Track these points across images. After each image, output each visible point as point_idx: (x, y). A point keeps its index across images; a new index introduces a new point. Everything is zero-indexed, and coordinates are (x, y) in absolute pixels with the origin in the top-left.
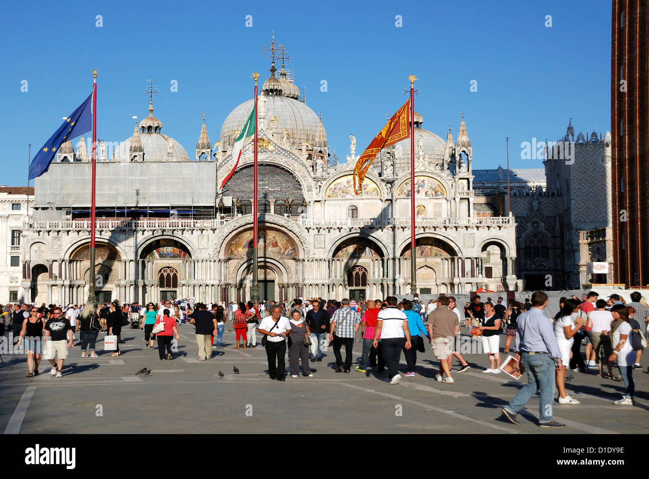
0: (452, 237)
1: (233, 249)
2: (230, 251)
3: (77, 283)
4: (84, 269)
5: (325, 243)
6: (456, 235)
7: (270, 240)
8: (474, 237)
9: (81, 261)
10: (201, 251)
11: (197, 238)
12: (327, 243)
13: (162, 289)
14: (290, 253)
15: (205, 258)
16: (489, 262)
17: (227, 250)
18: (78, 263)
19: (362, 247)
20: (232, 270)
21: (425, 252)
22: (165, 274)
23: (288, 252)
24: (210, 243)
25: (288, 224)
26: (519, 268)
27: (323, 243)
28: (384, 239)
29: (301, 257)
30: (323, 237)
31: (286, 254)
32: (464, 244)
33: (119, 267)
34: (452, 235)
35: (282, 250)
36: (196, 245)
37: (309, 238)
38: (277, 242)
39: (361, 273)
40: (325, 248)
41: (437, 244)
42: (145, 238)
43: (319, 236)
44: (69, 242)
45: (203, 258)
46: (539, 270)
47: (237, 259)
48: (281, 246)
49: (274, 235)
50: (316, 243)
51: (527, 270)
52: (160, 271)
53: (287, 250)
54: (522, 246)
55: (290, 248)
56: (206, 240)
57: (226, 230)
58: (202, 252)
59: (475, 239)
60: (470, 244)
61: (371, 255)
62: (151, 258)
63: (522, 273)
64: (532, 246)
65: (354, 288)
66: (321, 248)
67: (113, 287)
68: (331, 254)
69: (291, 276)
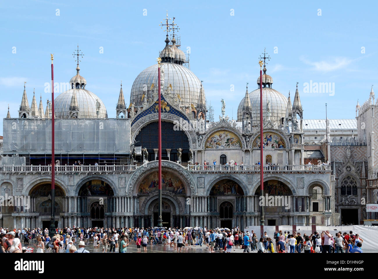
0: (289, 180)
1: (142, 188)
2: (140, 189)
3: (34, 215)
4: (38, 203)
5: (204, 184)
6: (292, 179)
7: (167, 181)
8: (304, 180)
9: (36, 198)
10: (120, 190)
11: (117, 180)
12: (206, 183)
13: (93, 220)
14: (181, 191)
15: (123, 195)
16: (316, 199)
17: (138, 188)
18: (35, 199)
19: (229, 187)
20: (141, 205)
21: (272, 191)
22: (95, 208)
23: (180, 191)
24: (126, 183)
25: (180, 169)
26: (337, 203)
27: (203, 184)
28: (244, 181)
29: (188, 195)
30: (203, 179)
31: (178, 192)
32: (297, 186)
33: (63, 202)
34: (289, 178)
35: (176, 189)
36: (117, 185)
37: (194, 180)
38: (172, 183)
39: (228, 207)
40: (204, 188)
41: (279, 185)
42: (82, 179)
43: (200, 178)
44: (28, 182)
45: (122, 195)
46: (350, 205)
47: (145, 196)
48: (175, 186)
49: (170, 177)
50: (199, 185)
51: (342, 205)
52: (92, 205)
53: (179, 189)
54: (340, 186)
55: (181, 187)
56: (124, 181)
57: (138, 174)
58: (122, 190)
59: (305, 182)
60: (301, 186)
61: (235, 193)
62: (85, 195)
63: (340, 207)
64: (346, 186)
65: (224, 219)
66: (202, 188)
67: (59, 218)
68: (209, 192)
69: (181, 210)
